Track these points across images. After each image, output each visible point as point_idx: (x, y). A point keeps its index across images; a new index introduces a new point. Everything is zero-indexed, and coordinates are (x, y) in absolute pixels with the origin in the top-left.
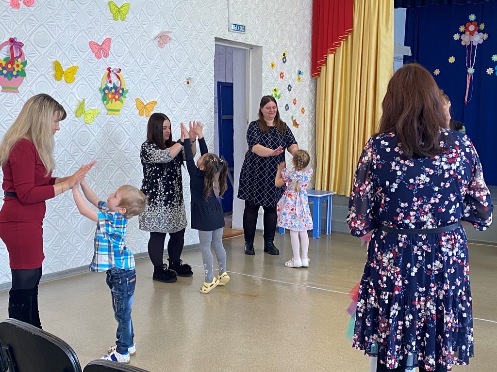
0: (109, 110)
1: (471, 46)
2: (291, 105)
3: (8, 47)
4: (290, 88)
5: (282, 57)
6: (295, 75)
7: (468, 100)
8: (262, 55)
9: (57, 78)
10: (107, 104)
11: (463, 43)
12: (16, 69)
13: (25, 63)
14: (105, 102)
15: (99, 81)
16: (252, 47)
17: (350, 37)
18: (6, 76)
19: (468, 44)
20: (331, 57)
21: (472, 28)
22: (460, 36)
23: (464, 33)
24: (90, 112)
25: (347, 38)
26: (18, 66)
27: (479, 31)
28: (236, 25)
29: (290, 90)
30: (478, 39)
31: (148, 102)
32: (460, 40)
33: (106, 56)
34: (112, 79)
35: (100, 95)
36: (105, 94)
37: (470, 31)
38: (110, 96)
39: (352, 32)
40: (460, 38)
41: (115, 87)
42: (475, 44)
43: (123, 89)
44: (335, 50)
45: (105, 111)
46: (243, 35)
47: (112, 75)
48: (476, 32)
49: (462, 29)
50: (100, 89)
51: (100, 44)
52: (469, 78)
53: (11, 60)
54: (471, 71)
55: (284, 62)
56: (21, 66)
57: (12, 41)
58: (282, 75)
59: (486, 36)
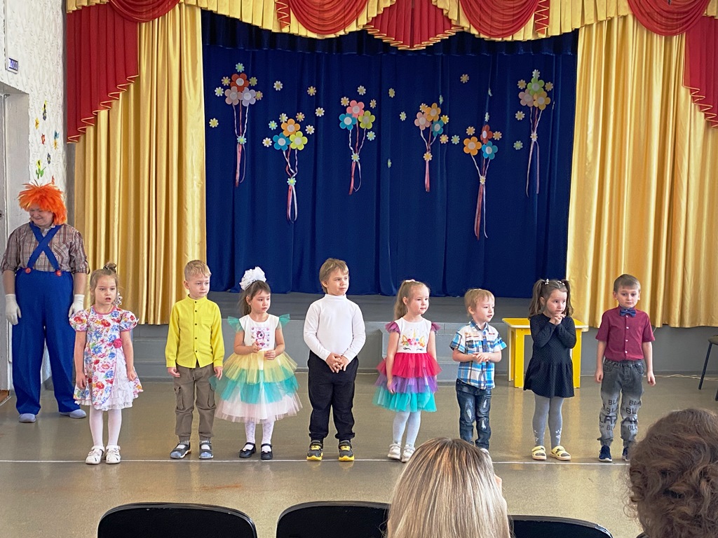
1: (240, 107)
4: (49, 160)
5: (43, 110)
6: (52, 139)
7: (240, 180)
8: (28, 106)
19: (235, 104)
20: (103, 114)
21: (240, 82)
22: (224, 91)
23: (229, 87)
25: (128, 87)
27: (251, 88)
28: (12, 60)
29: (49, 162)
30: (249, 98)
32: (224, 97)
37: (237, 86)
39: (137, 80)
40: (224, 94)
42: (247, 105)
44: (110, 104)
46: (16, 77)
48: (246, 89)
49: (226, 81)
52: (239, 149)
54: (242, 140)
55: (45, 118)
58: (43, 139)
59: (259, 95)
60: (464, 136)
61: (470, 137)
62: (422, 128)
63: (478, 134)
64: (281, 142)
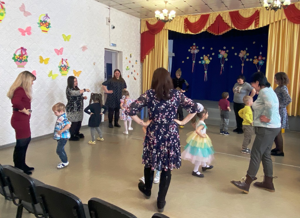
0: (62, 74)
1: (194, 54)
2: (133, 72)
3: (20, 50)
4: (133, 66)
5: (130, 55)
6: (135, 62)
7: (193, 71)
8: (122, 55)
9: (41, 62)
10: (61, 72)
11: (191, 53)
12: (24, 59)
13: (27, 57)
14: (61, 71)
15: (58, 63)
16: (119, 52)
17: (153, 49)
18: (19, 61)
19: (193, 53)
20: (147, 56)
23: (192, 49)
24: (55, 75)
26: (24, 58)
27: (197, 49)
28: (112, 44)
29: (133, 67)
30: (196, 51)
31: (78, 71)
32: (190, 51)
33: (61, 54)
34: (63, 62)
35: (59, 69)
36: (61, 68)
38: (63, 69)
39: (154, 48)
41: (65, 66)
42: (195, 53)
43: (68, 67)
44: (149, 54)
45: (60, 74)
46: (115, 48)
47: (64, 61)
48: (195, 49)
50: (59, 66)
51: (59, 50)
52: (193, 64)
53: (22, 55)
54: (194, 62)
55: (131, 57)
56: (26, 58)
57: (22, 48)
58: (130, 62)
59: (199, 50)
60: (253, 59)
61: (255, 59)
62: (241, 57)
63: (258, 58)
64: (203, 62)
